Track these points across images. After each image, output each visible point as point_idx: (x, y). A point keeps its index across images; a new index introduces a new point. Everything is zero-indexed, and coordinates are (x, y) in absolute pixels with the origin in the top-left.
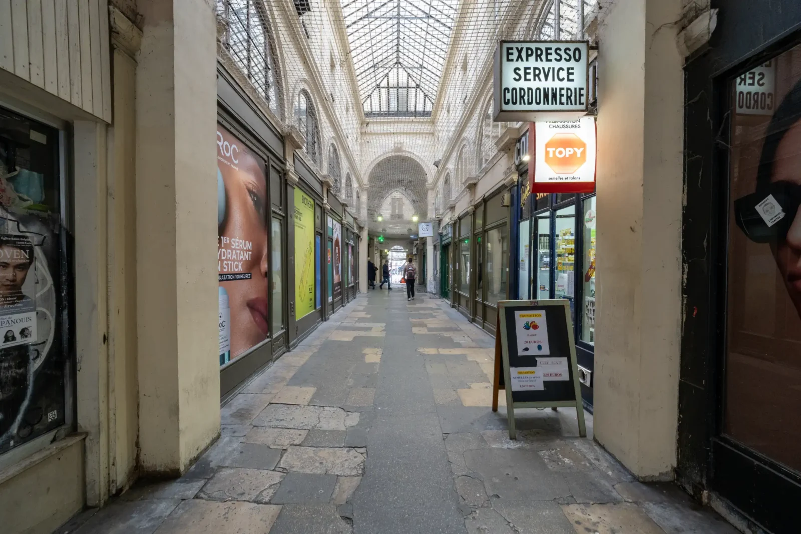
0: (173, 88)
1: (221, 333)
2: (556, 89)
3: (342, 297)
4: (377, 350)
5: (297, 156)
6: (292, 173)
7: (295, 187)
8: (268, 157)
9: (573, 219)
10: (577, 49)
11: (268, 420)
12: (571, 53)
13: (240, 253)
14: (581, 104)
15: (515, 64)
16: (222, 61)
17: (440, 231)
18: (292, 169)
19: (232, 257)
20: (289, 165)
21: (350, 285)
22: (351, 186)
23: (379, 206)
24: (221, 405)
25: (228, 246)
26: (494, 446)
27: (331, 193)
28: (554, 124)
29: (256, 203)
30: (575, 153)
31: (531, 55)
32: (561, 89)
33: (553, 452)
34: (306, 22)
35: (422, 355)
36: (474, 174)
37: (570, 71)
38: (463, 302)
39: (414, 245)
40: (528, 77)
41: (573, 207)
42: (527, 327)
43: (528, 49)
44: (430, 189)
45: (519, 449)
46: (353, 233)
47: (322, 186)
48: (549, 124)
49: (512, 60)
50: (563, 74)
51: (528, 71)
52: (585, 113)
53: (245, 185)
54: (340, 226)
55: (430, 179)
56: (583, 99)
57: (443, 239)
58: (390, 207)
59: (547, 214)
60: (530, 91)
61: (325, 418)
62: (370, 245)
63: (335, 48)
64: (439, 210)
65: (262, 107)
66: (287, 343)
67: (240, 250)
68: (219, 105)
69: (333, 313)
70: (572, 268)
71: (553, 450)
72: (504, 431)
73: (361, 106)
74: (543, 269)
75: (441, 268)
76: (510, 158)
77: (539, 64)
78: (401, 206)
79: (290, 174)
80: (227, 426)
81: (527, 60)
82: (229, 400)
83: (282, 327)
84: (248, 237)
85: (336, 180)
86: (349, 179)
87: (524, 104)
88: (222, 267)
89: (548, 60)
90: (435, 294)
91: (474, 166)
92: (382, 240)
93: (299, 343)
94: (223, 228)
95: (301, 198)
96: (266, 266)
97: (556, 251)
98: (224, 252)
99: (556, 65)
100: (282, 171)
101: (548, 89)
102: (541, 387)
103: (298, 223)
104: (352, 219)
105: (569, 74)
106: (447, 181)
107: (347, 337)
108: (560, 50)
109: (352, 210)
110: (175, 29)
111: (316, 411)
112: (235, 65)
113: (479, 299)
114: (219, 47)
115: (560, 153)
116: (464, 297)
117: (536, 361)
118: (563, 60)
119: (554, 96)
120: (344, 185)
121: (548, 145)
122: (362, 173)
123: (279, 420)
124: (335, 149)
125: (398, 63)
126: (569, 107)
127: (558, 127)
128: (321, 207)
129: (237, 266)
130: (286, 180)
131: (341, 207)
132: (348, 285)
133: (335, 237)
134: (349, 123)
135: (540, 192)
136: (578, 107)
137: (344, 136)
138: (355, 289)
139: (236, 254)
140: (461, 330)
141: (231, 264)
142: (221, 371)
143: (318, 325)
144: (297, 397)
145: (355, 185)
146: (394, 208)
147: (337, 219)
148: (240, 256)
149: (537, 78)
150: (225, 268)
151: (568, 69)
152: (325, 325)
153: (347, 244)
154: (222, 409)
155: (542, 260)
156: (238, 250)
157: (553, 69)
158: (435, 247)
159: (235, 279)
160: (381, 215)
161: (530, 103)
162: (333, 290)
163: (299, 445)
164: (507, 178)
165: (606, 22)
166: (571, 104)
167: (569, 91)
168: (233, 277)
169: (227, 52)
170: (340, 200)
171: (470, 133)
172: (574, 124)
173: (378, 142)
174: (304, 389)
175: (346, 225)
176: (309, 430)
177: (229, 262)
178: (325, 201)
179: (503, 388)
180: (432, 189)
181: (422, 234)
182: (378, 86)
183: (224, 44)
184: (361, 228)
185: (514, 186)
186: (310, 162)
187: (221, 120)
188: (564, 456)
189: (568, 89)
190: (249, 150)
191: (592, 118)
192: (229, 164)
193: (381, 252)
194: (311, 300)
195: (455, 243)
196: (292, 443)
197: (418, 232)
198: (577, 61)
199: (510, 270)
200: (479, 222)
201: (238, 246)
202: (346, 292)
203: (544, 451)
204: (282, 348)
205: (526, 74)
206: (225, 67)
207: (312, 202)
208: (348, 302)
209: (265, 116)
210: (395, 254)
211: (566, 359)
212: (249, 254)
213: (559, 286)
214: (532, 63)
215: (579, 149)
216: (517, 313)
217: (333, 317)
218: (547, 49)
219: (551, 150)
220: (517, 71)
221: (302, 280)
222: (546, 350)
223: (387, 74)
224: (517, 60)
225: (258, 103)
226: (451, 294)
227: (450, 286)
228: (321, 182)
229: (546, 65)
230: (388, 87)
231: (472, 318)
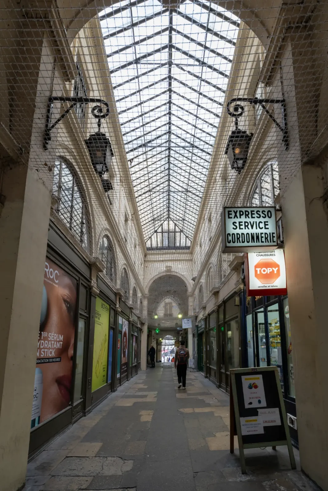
0: (19, 238)
1: (34, 403)
2: (258, 233)
3: (127, 374)
4: (150, 411)
5: (100, 277)
6: (95, 287)
7: (97, 297)
8: (79, 278)
9: (278, 313)
10: (269, 211)
11: (64, 470)
12: (266, 213)
13: (54, 344)
14: (274, 242)
15: (233, 220)
16: (53, 220)
17: (197, 324)
18: (95, 285)
19: (48, 346)
20: (94, 283)
21: (134, 365)
22: (136, 295)
23: (156, 308)
24: (28, 461)
25: (46, 339)
26: (230, 480)
27: (122, 300)
28: (259, 254)
29: (69, 309)
30: (273, 271)
31: (243, 215)
32: (261, 234)
33: (273, 482)
34: (110, 196)
35: (182, 413)
36: (217, 286)
37: (266, 223)
38: (213, 373)
39: (180, 334)
40: (241, 227)
41: (277, 305)
42: (250, 387)
43: (240, 211)
44: (190, 296)
45: (249, 481)
46: (137, 327)
47: (116, 296)
48: (256, 254)
49: (231, 218)
50: (262, 225)
51: (241, 224)
52: (277, 247)
53: (62, 296)
54: (128, 322)
55: (190, 289)
56: (275, 239)
57: (199, 329)
58: (164, 309)
59: (262, 309)
60: (243, 235)
61: (107, 466)
62: (149, 336)
63: (128, 210)
64: (196, 309)
65: (78, 247)
66: (84, 409)
67: (54, 341)
68: (49, 246)
69: (120, 386)
70: (279, 345)
71: (272, 480)
72: (238, 468)
73: (145, 244)
74: (263, 347)
75: (198, 350)
76: (239, 274)
77: (248, 220)
78: (171, 307)
79: (94, 288)
80: (31, 478)
81: (240, 217)
82: (36, 456)
83: (81, 397)
84: (60, 332)
85: (126, 292)
86: (135, 290)
87: (240, 242)
88: (40, 354)
89: (252, 217)
90: (193, 369)
91: (217, 281)
92: (157, 332)
93: (93, 409)
94: (43, 326)
95: (101, 304)
96: (72, 352)
97: (269, 334)
98: (43, 343)
99: (258, 220)
100: (88, 287)
101: (254, 233)
102: (262, 431)
103: (98, 322)
104: (137, 318)
105: (265, 225)
106: (201, 290)
107: (129, 403)
108: (259, 212)
109: (137, 312)
110: (24, 203)
111: (101, 461)
112: (61, 222)
113: (223, 371)
114: (52, 211)
115: (264, 271)
116: (213, 369)
117: (258, 411)
118: (261, 217)
119: (258, 237)
120: (131, 295)
121: (256, 267)
122: (144, 287)
123: (71, 470)
124: (126, 272)
125: (169, 217)
126: (267, 244)
127: (262, 255)
128: (114, 310)
129: (51, 353)
130: (91, 293)
131: (129, 310)
132: (132, 365)
133: (124, 330)
134: (136, 256)
135: (257, 296)
136: (272, 244)
137: (133, 263)
138: (137, 367)
139: (51, 344)
140: (211, 394)
141: (47, 351)
142: (31, 433)
143: (108, 395)
144: (87, 451)
145: (139, 295)
146: (166, 310)
147: (125, 318)
148: (54, 345)
149: (246, 227)
150: (42, 354)
151: (265, 222)
152: (114, 394)
153: (133, 335)
154: (30, 464)
155: (262, 340)
156: (53, 341)
157: (256, 222)
158: (194, 335)
159: (49, 362)
160: (156, 314)
161: (243, 242)
162: (121, 368)
163: (86, 489)
164: (237, 287)
165: (284, 197)
166: (268, 242)
167: (266, 235)
168: (48, 360)
169: (57, 215)
170: (128, 305)
171: (214, 259)
172: (272, 253)
173: (153, 267)
174: (93, 444)
175: (132, 322)
176: (94, 476)
177: (46, 350)
178: (118, 306)
179: (236, 435)
180: (191, 296)
181: (184, 326)
182: (156, 232)
183: (55, 210)
184: (142, 324)
185: (241, 292)
186: (108, 280)
187: (49, 255)
188: (280, 485)
189: (265, 233)
190: (67, 274)
191: (282, 250)
192: (52, 283)
193: (157, 340)
194: (104, 376)
195: (207, 332)
196: (80, 487)
197: (182, 325)
198: (270, 217)
199: (241, 348)
200: (221, 316)
201: (53, 338)
202: (130, 370)
203: (266, 482)
204: (80, 414)
205: (240, 225)
206: (55, 223)
207: (108, 307)
208: (132, 377)
209: (79, 252)
210: (167, 341)
211: (278, 409)
212: (60, 344)
213: (273, 358)
214: (243, 219)
215: (275, 268)
216: (243, 378)
217: (120, 389)
218: (252, 211)
219: (258, 269)
220: (235, 224)
221: (98, 361)
222: (264, 403)
223: (162, 224)
224: (234, 218)
225: (75, 244)
226: (204, 369)
227: (204, 362)
228: (115, 293)
229: (252, 220)
230: (162, 232)
231: (219, 385)
